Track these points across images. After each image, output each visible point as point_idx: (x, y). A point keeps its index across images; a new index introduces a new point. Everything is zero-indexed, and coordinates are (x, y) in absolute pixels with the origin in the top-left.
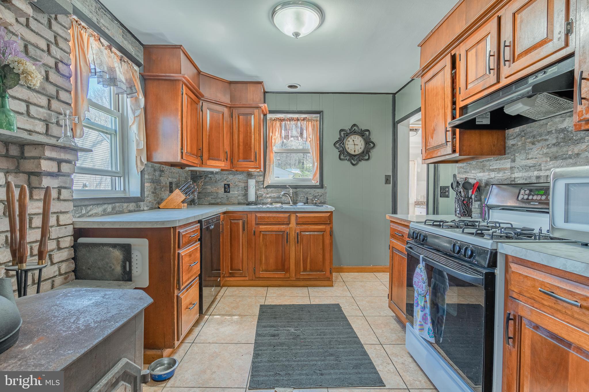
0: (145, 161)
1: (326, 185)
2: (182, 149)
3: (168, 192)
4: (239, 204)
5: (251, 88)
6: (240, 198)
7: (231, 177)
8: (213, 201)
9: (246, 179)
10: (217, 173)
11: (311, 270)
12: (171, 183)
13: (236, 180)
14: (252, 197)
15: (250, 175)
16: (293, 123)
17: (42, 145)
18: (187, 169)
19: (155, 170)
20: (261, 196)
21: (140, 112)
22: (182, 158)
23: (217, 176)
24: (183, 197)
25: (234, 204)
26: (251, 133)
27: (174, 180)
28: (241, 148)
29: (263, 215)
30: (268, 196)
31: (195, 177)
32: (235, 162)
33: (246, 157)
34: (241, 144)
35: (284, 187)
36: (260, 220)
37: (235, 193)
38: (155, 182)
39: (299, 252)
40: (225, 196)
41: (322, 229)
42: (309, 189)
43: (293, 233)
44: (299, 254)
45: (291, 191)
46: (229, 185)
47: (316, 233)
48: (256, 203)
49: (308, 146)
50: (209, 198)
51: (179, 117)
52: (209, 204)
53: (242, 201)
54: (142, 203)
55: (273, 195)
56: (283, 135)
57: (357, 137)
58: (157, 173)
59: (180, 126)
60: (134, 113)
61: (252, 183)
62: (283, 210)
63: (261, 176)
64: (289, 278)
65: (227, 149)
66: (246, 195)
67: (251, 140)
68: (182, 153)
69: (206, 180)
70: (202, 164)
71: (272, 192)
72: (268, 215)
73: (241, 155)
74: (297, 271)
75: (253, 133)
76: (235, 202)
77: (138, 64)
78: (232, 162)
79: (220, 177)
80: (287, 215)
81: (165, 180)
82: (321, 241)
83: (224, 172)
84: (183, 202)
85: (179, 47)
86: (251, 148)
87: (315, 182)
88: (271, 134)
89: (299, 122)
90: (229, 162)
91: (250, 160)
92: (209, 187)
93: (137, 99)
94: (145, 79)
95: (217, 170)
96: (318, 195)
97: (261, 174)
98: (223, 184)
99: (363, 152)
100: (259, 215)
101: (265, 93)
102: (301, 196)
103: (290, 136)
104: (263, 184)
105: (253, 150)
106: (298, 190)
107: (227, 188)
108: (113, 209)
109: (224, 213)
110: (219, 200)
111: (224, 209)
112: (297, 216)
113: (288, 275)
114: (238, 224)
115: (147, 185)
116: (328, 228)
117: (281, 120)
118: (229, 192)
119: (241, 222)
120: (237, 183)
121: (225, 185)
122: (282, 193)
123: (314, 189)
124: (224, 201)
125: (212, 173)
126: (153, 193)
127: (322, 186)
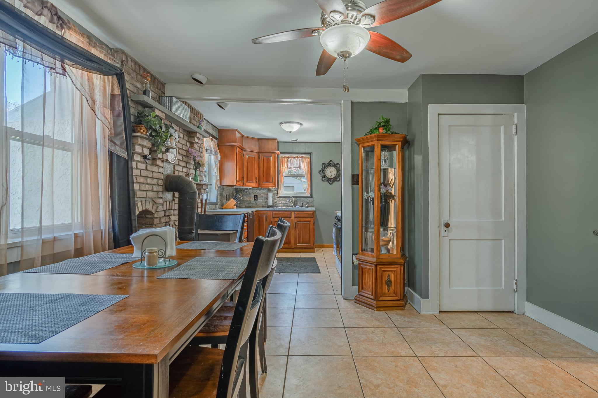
0: (219, 185)
1: (314, 196)
2: (236, 179)
3: (225, 200)
4: (263, 207)
5: (270, 142)
6: (263, 203)
7: (258, 191)
8: (247, 206)
9: (267, 192)
10: (250, 189)
11: (302, 243)
12: (227, 195)
13: (261, 193)
14: (270, 203)
15: (269, 190)
16: (295, 159)
17: (202, 185)
18: (234, 187)
19: (221, 189)
20: (276, 203)
21: (218, 162)
22: (236, 183)
23: (250, 190)
24: (235, 203)
25: (260, 207)
26: (270, 167)
27: (228, 193)
28: (265, 175)
29: (277, 212)
30: (280, 202)
31: (237, 191)
32: (261, 183)
33: (268, 181)
34: (265, 173)
35: (289, 197)
36: (275, 215)
37: (260, 200)
38: (221, 195)
39: (296, 233)
40: (255, 202)
41: (308, 220)
42: (304, 198)
43: (293, 223)
44: (296, 234)
45: (293, 199)
46: (257, 196)
47: (305, 223)
48: (273, 207)
49: (304, 173)
50: (245, 204)
51: (235, 163)
52: (245, 207)
53: (265, 205)
54: (217, 205)
55: (283, 202)
56: (289, 166)
57: (332, 167)
58: (222, 190)
59: (235, 168)
60: (215, 163)
61: (271, 195)
62: (287, 210)
63: (276, 190)
64: (290, 247)
65: (257, 176)
66: (267, 202)
67: (270, 171)
68: (236, 181)
69: (243, 193)
70: (244, 185)
71: (282, 200)
72: (279, 213)
73: (265, 179)
74: (295, 243)
75: (271, 167)
76: (260, 206)
77: (216, 139)
78: (259, 184)
79: (252, 191)
80: (289, 213)
81: (225, 194)
82: (308, 227)
83: (254, 188)
84: (235, 205)
85: (236, 130)
86: (270, 175)
87: (308, 194)
88: (282, 166)
89: (298, 159)
90: (257, 183)
91: (269, 182)
92: (245, 197)
93: (217, 157)
94: (219, 145)
95: (251, 187)
96: (310, 202)
97: (276, 189)
98: (253, 195)
99: (336, 177)
100: (274, 213)
101: (278, 142)
102: (299, 203)
103: (293, 167)
104: (277, 195)
105: (271, 176)
106: (298, 198)
107: (256, 198)
108: (209, 207)
109: (255, 211)
110: (251, 205)
111: (256, 209)
112: (295, 213)
113: (290, 245)
114: (263, 217)
115: (219, 196)
116: (312, 219)
117: (288, 158)
118: (257, 200)
119: (264, 216)
120: (262, 195)
121: (255, 196)
122: (288, 201)
123: (307, 198)
124: (254, 205)
125: (247, 189)
126: (220, 200)
127: (312, 196)
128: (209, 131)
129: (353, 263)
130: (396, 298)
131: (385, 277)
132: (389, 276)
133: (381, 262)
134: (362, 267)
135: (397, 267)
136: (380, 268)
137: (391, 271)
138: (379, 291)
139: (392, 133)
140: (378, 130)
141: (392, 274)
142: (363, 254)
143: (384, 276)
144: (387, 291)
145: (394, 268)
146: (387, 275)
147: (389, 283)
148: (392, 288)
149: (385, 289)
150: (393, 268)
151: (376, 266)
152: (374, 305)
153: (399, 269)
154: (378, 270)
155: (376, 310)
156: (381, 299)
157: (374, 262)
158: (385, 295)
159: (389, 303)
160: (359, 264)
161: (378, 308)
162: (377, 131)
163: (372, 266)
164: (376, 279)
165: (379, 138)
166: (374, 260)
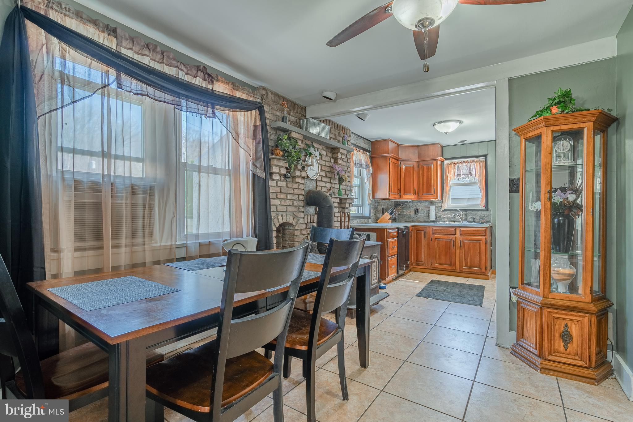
0: (371, 199)
1: (491, 209)
2: (389, 192)
3: (381, 214)
4: (425, 222)
5: (431, 148)
6: (425, 218)
7: (419, 204)
8: (407, 220)
9: (429, 205)
10: (410, 202)
11: (470, 266)
12: (383, 209)
13: (421, 206)
14: (433, 217)
15: (432, 203)
16: (464, 164)
17: (347, 199)
18: (392, 200)
19: (375, 203)
20: (440, 217)
21: (370, 175)
22: (389, 196)
23: (410, 204)
24: (389, 217)
25: (421, 222)
26: (431, 176)
27: (385, 207)
28: (425, 186)
29: (437, 228)
30: (445, 216)
31: (396, 204)
32: (421, 195)
33: (428, 191)
34: (425, 184)
35: (456, 210)
36: (435, 232)
37: (422, 214)
38: (376, 209)
39: (462, 253)
40: (415, 217)
41: (479, 239)
42: (477, 212)
43: (458, 241)
44: (462, 254)
45: (461, 213)
46: (418, 210)
47: (475, 242)
48: (435, 221)
49: (476, 181)
50: (405, 218)
51: (388, 175)
52: (405, 222)
53: (427, 220)
54: (370, 219)
55: (448, 216)
56: (456, 174)
58: (376, 204)
59: (388, 180)
60: (367, 176)
61: (433, 208)
62: (450, 225)
63: (440, 203)
64: (455, 270)
65: (416, 187)
66: (429, 216)
67: (431, 180)
68: (389, 193)
69: (403, 207)
70: (400, 197)
71: (448, 214)
72: (440, 228)
73: (425, 191)
74: (461, 266)
75: (432, 176)
76: (421, 221)
77: (369, 151)
78: (419, 196)
79: (412, 204)
80: (453, 229)
81: (380, 208)
82: (478, 247)
83: (415, 201)
84: (389, 219)
85: (388, 140)
86: (431, 186)
87: (482, 207)
88: (447, 174)
89: (469, 164)
90: (417, 195)
91: (430, 194)
92: (405, 211)
93: (369, 170)
94: (372, 158)
95: (410, 200)
96: (484, 216)
97: (440, 201)
98: (414, 209)
100: (434, 228)
101: (442, 147)
102: (470, 218)
103: (462, 174)
104: (441, 208)
105: (432, 187)
106: (468, 212)
107: (416, 211)
108: (360, 221)
109: (413, 226)
110: (411, 219)
111: (413, 224)
112: (460, 230)
113: (454, 268)
114: (421, 233)
115: (372, 210)
116: (484, 238)
117: (455, 164)
118: (418, 214)
119: (423, 232)
120: (423, 208)
121: (415, 209)
122: (453, 215)
123: (481, 212)
124: (415, 220)
125: (407, 202)
126: (374, 214)
127: (487, 209)
128: (359, 145)
129: (510, 299)
130: (582, 363)
131: (560, 328)
132: (566, 326)
133: (550, 304)
134: (522, 306)
135: (584, 317)
136: (549, 312)
137: (573, 320)
138: (546, 345)
139: (573, 112)
140: (549, 111)
141: (574, 326)
142: (523, 289)
143: (557, 325)
144: (562, 348)
145: (576, 316)
146: (563, 325)
147: (566, 337)
148: (574, 346)
149: (560, 345)
150: (574, 316)
151: (541, 309)
152: (538, 364)
153: (586, 320)
154: (545, 315)
155: (541, 373)
156: (550, 357)
157: (538, 303)
158: (558, 354)
159: (565, 367)
160: (519, 303)
161: (544, 370)
162: (547, 112)
163: (535, 308)
164: (542, 327)
165: (548, 123)
166: (539, 299)
